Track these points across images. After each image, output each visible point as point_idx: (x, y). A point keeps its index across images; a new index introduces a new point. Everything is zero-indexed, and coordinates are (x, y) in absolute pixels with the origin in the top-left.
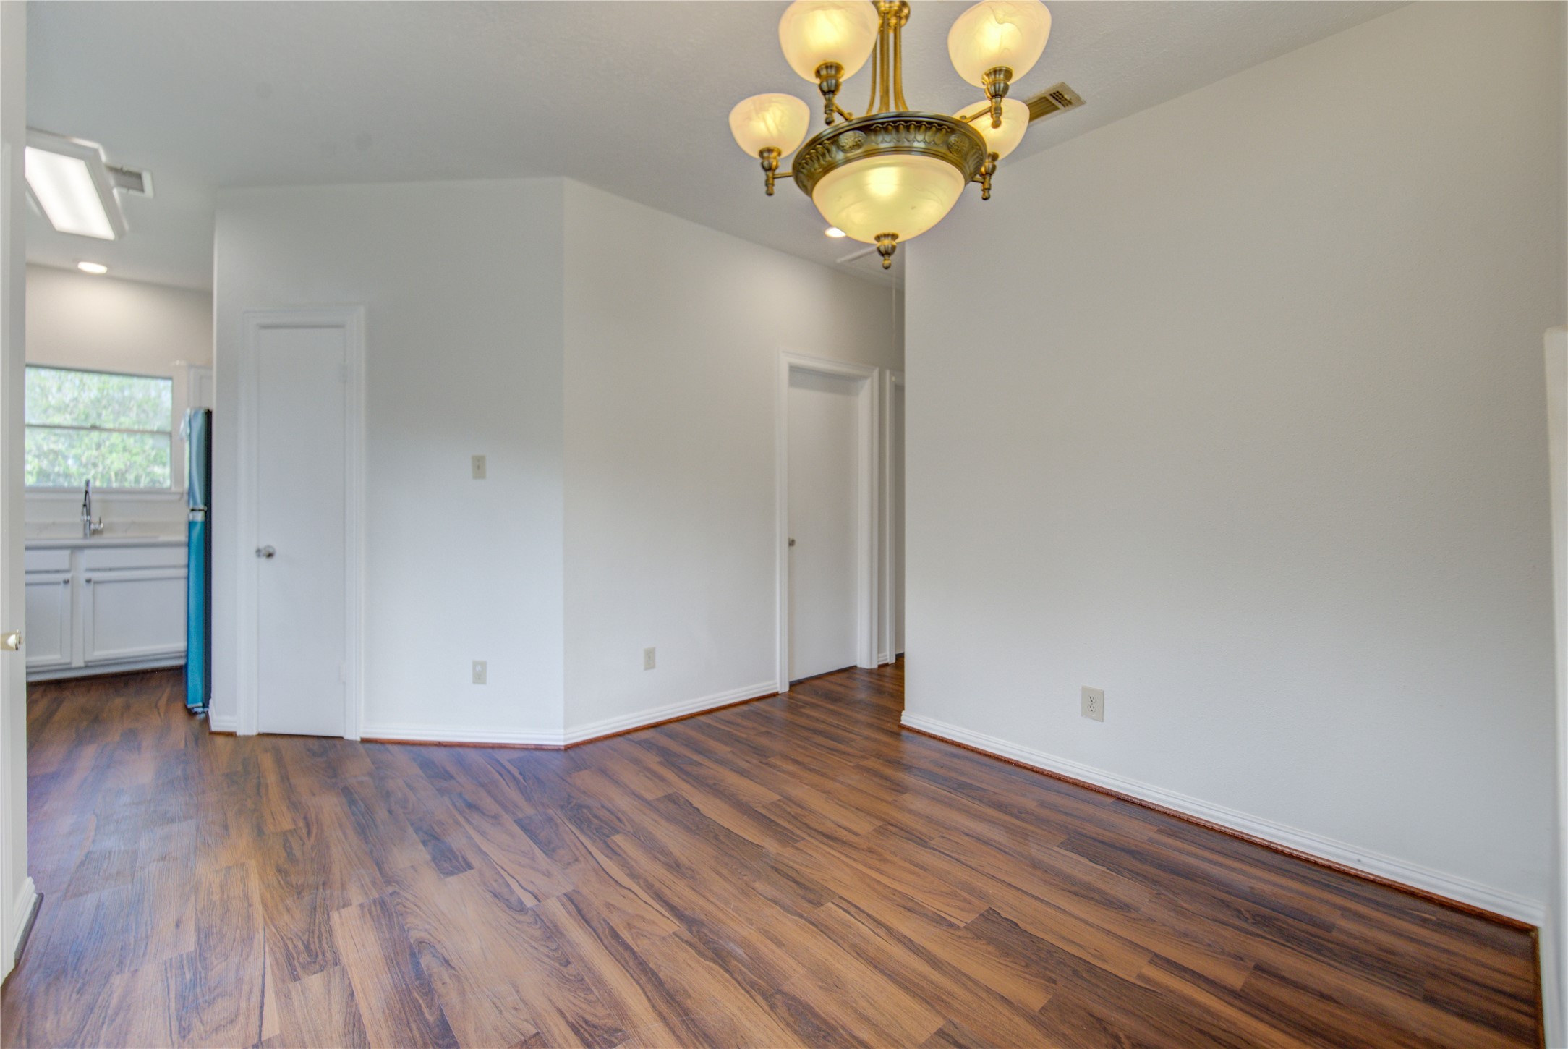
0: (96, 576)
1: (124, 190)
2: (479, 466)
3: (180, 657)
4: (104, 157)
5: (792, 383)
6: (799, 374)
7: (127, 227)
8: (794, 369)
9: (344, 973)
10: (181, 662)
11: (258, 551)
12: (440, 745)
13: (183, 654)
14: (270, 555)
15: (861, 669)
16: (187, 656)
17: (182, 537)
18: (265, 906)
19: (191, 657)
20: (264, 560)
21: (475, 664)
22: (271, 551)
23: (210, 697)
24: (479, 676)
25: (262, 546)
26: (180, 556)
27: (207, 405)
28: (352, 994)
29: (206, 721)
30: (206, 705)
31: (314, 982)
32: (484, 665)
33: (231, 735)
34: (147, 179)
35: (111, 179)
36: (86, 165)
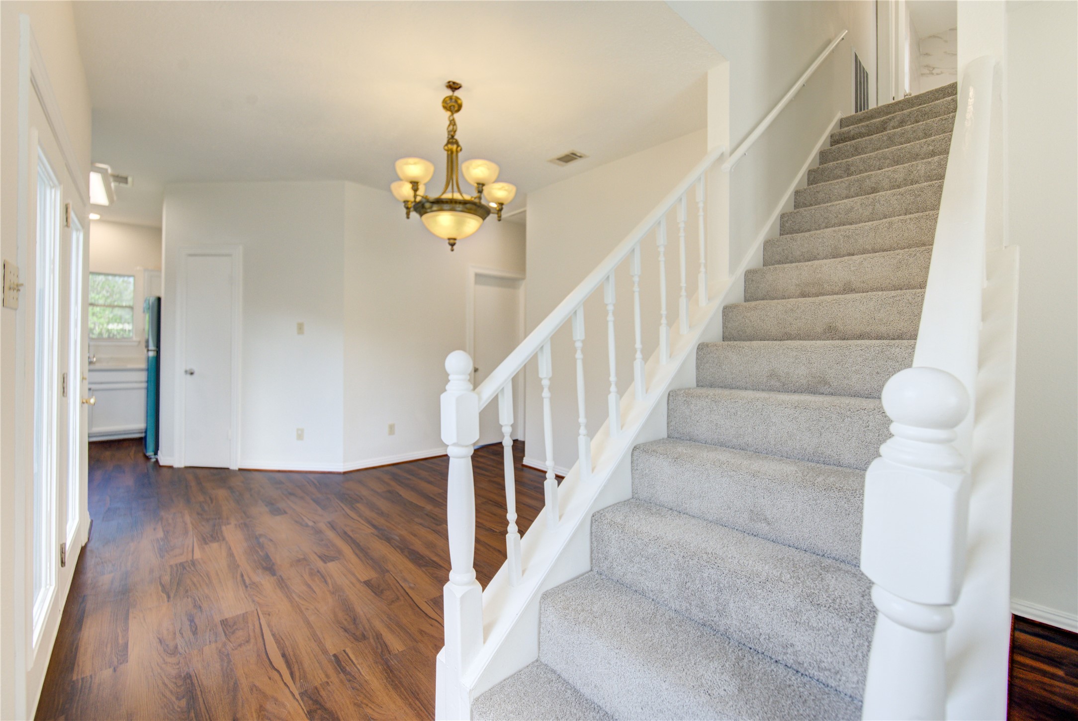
0: (93, 387)
1: (117, 184)
2: (300, 328)
3: (142, 433)
4: (110, 171)
5: (476, 283)
6: (480, 278)
7: (115, 198)
8: (478, 276)
9: (227, 543)
10: (143, 435)
11: (186, 372)
12: (279, 471)
13: (144, 431)
14: (192, 374)
15: (520, 441)
16: (146, 432)
17: (143, 365)
18: (193, 524)
19: (148, 433)
20: (189, 376)
21: (298, 430)
22: (192, 371)
23: (158, 449)
24: (300, 436)
25: (188, 369)
26: (143, 376)
27: (158, 295)
28: (230, 548)
29: (157, 461)
30: (156, 453)
31: (215, 545)
32: (302, 430)
33: (171, 467)
34: (130, 180)
35: (111, 179)
36: (102, 177)
